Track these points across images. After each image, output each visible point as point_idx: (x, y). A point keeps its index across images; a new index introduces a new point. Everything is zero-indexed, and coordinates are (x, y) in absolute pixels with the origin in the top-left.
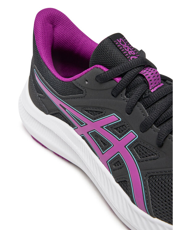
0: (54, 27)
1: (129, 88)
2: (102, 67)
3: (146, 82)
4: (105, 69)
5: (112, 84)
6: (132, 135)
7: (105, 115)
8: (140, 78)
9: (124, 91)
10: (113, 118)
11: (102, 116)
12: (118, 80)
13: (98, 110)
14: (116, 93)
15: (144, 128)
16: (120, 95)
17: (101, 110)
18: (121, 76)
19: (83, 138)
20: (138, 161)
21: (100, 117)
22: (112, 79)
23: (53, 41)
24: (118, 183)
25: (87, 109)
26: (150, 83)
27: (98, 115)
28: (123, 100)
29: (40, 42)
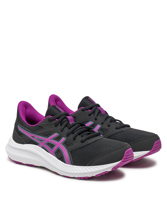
0: (26, 109)
1: (61, 123)
2: (51, 116)
3: (68, 120)
4: (52, 117)
5: (55, 121)
6: (64, 139)
7: (52, 135)
8: (65, 119)
9: (60, 124)
10: (56, 135)
11: (51, 135)
12: (57, 120)
13: (49, 133)
14: (56, 125)
15: (68, 135)
16: (58, 126)
17: (50, 133)
18: (58, 118)
19: (43, 148)
20: (66, 148)
21: (50, 136)
22: (55, 120)
23: (26, 114)
24: (59, 159)
25: (44, 134)
26: (69, 120)
27: (49, 136)
28: (59, 127)
29: (21, 113)
